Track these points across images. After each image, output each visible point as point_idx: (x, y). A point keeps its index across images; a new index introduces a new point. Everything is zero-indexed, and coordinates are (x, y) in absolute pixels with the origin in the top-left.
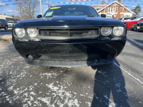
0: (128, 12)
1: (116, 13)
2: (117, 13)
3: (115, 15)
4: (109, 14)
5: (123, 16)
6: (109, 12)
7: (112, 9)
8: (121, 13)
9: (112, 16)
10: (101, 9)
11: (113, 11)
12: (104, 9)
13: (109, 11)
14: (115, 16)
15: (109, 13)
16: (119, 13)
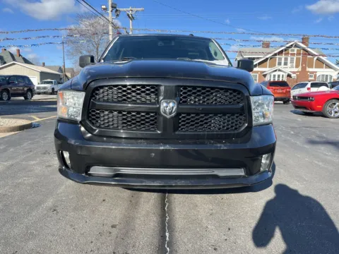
0: (328, 66)
1: (296, 70)
2: (300, 70)
3: (294, 73)
4: (279, 70)
5: (315, 76)
6: (277, 67)
7: (286, 59)
8: (310, 70)
9: (285, 75)
10: (258, 58)
11: (289, 65)
12: (267, 59)
13: (280, 64)
14: (295, 75)
15: (280, 67)
16: (304, 69)
